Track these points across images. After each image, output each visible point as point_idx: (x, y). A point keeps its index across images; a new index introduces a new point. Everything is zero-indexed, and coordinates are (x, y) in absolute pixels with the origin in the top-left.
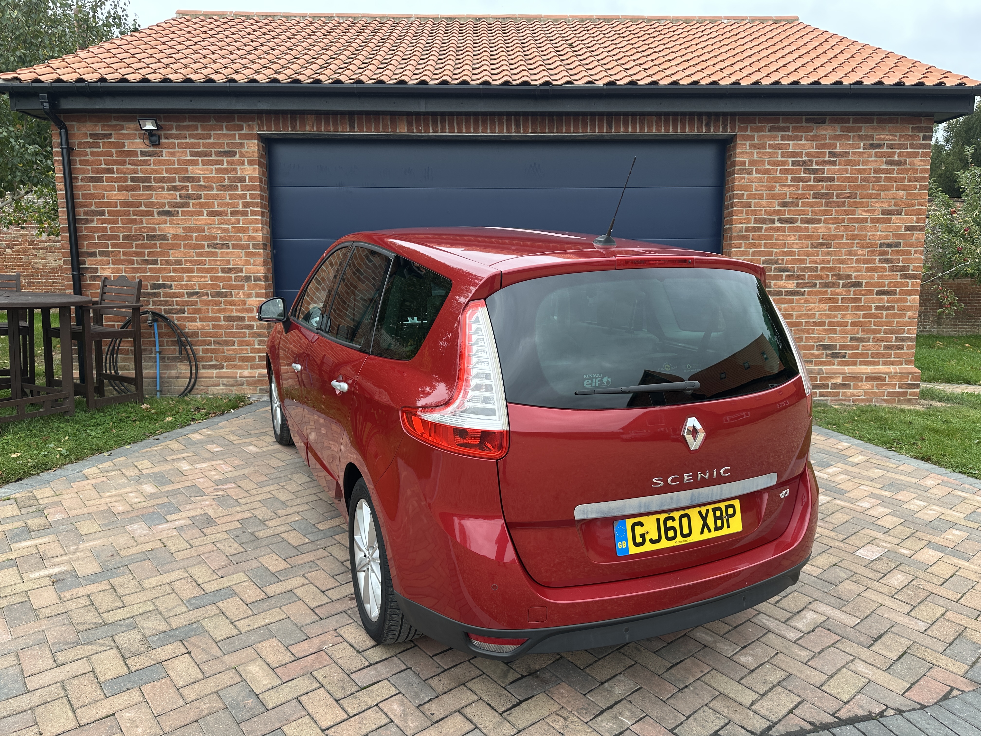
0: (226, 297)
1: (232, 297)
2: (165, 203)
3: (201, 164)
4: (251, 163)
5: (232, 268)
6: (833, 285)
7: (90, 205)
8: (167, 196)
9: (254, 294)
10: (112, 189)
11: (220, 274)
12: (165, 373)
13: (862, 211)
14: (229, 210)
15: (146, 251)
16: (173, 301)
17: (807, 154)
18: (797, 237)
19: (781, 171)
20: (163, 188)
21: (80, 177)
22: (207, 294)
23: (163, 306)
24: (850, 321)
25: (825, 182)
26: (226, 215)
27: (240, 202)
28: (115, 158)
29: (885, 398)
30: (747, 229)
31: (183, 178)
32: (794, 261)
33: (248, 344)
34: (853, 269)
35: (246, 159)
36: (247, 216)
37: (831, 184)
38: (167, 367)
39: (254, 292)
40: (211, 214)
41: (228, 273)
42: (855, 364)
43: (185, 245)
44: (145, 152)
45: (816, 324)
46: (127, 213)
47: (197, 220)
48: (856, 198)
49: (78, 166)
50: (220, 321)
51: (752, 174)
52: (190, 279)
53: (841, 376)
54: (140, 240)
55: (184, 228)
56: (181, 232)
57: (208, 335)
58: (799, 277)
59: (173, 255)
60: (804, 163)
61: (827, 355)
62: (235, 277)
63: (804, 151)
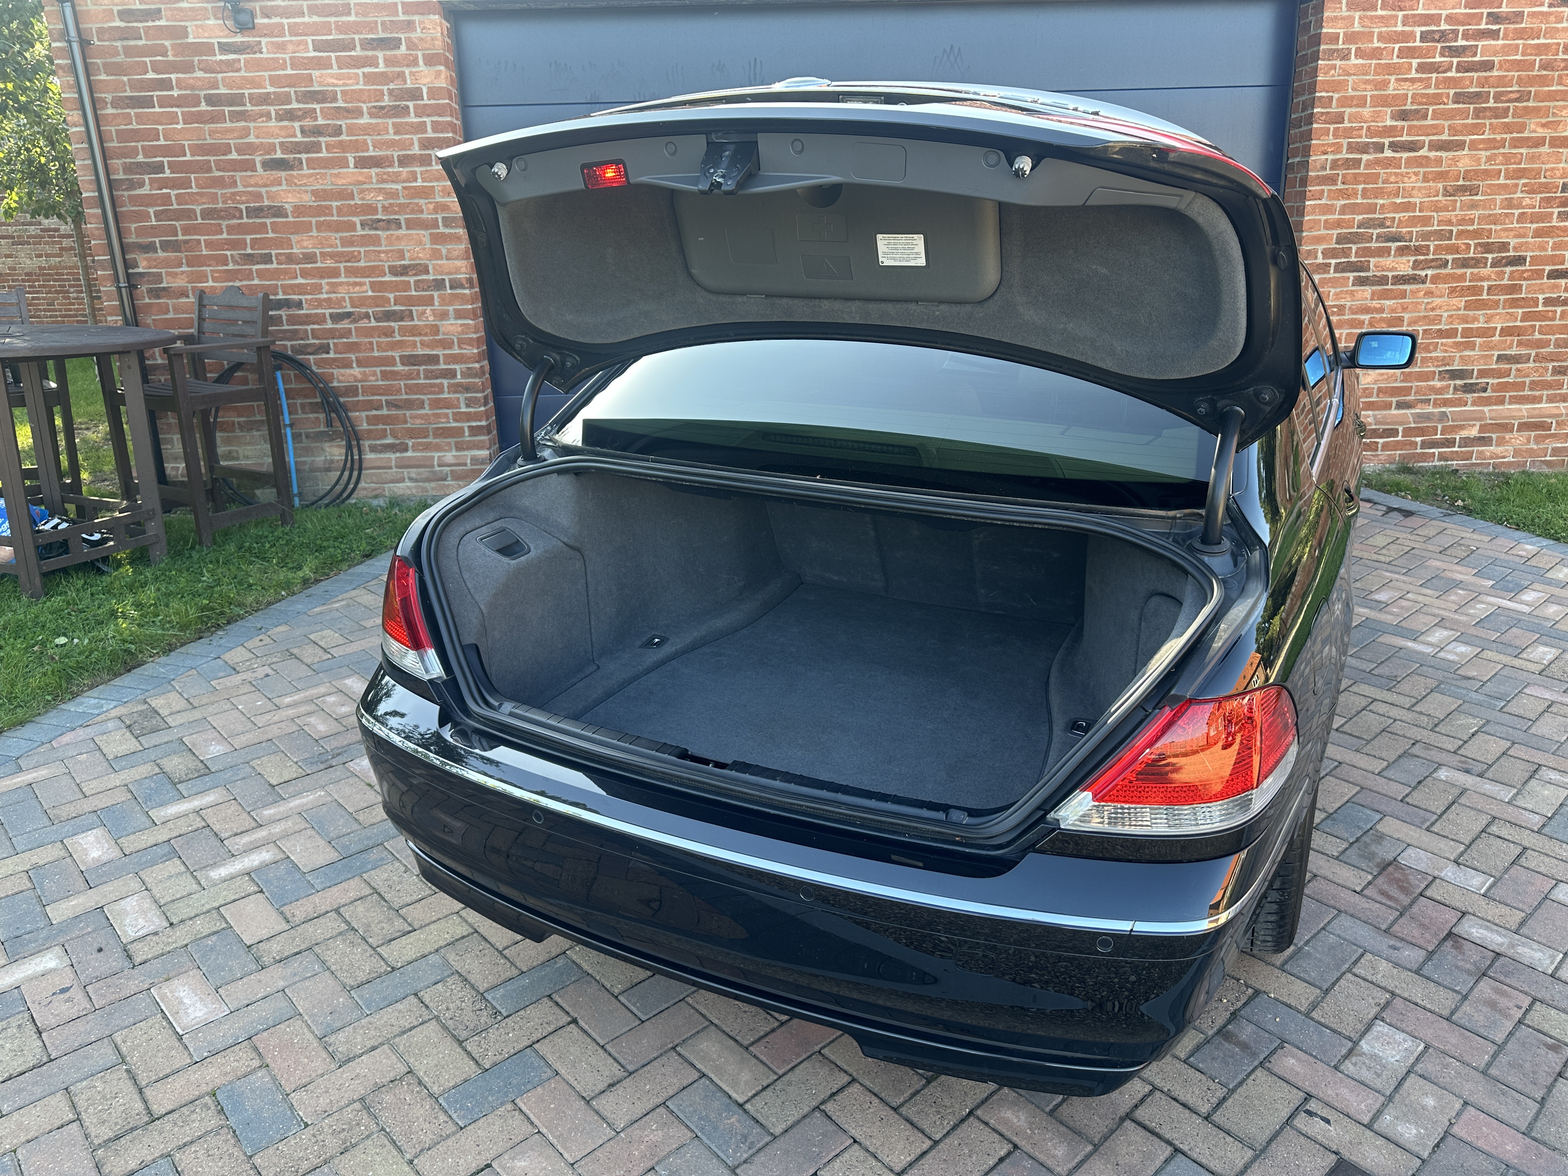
0: (402, 320)
1: (413, 320)
2: (274, 145)
3: (335, 66)
4: (430, 61)
5: (409, 266)
6: (1477, 263)
7: (134, 152)
8: (277, 131)
9: (451, 313)
10: (173, 118)
11: (388, 278)
12: (305, 463)
13: (1537, 124)
14: (396, 154)
15: (248, 238)
16: (306, 331)
17: (1450, 19)
18: (1421, 177)
19: (1402, 53)
20: (268, 115)
21: (109, 97)
22: (367, 316)
23: (289, 340)
24: (1499, 327)
25: (1476, 71)
26: (391, 165)
27: (415, 138)
28: (171, 58)
29: (1548, 458)
30: (1335, 164)
31: (305, 94)
32: (1413, 222)
33: (448, 404)
34: (1512, 233)
35: (420, 54)
36: (430, 165)
37: (1488, 74)
38: (308, 451)
39: (451, 308)
40: (362, 163)
41: (402, 275)
42: (1501, 401)
43: (320, 226)
44: (227, 44)
45: (1441, 334)
46: (205, 167)
47: (337, 176)
48: (1528, 100)
49: (103, 77)
50: (394, 365)
51: (1349, 59)
52: (333, 289)
53: (1478, 424)
54: (234, 217)
55: (314, 193)
56: (308, 199)
57: (375, 390)
58: (1418, 250)
59: (301, 244)
60: (1443, 36)
61: (1456, 389)
62: (415, 282)
63: (1444, 13)
